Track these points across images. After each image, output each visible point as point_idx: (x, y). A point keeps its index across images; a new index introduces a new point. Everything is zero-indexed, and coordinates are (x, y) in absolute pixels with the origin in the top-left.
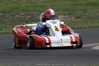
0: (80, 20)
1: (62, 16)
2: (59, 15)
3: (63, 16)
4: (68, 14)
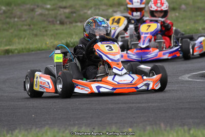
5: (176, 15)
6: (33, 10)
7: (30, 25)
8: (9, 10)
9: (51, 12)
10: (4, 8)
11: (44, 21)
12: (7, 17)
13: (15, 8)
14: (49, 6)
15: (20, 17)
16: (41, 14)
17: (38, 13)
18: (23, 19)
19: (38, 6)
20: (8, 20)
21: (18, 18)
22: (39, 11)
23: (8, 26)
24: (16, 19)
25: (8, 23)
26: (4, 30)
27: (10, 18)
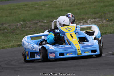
5: (112, 24)
6: (37, 23)
7: (34, 32)
8: (24, 24)
9: (46, 24)
10: (22, 23)
11: (42, 29)
12: (23, 28)
13: (28, 23)
14: (45, 21)
15: (30, 27)
16: (41, 25)
17: (39, 25)
18: (31, 28)
19: (40, 21)
20: (23, 29)
21: (28, 28)
22: (40, 24)
23: (23, 32)
24: (27, 29)
25: (23, 31)
26: (21, 34)
27: (25, 28)
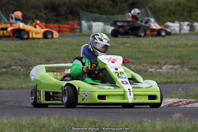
0: (195, 72)
1: (169, 66)
2: (165, 64)
3: (171, 66)
4: (180, 64)
